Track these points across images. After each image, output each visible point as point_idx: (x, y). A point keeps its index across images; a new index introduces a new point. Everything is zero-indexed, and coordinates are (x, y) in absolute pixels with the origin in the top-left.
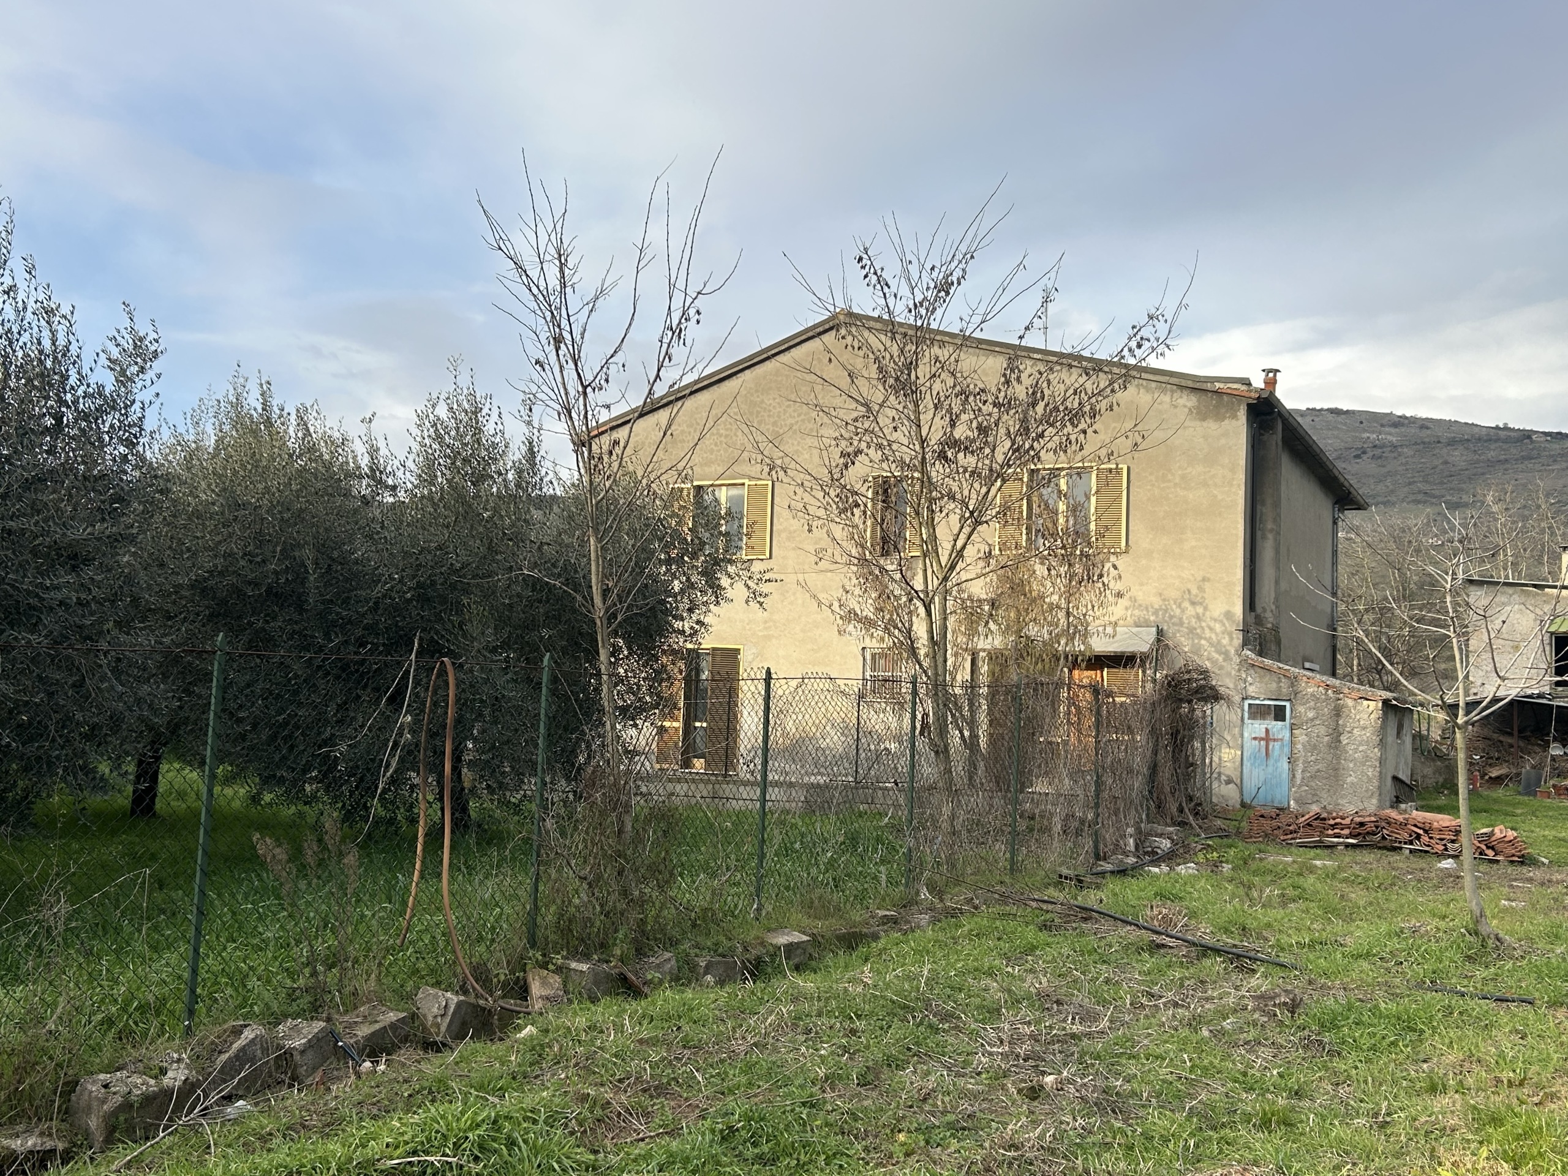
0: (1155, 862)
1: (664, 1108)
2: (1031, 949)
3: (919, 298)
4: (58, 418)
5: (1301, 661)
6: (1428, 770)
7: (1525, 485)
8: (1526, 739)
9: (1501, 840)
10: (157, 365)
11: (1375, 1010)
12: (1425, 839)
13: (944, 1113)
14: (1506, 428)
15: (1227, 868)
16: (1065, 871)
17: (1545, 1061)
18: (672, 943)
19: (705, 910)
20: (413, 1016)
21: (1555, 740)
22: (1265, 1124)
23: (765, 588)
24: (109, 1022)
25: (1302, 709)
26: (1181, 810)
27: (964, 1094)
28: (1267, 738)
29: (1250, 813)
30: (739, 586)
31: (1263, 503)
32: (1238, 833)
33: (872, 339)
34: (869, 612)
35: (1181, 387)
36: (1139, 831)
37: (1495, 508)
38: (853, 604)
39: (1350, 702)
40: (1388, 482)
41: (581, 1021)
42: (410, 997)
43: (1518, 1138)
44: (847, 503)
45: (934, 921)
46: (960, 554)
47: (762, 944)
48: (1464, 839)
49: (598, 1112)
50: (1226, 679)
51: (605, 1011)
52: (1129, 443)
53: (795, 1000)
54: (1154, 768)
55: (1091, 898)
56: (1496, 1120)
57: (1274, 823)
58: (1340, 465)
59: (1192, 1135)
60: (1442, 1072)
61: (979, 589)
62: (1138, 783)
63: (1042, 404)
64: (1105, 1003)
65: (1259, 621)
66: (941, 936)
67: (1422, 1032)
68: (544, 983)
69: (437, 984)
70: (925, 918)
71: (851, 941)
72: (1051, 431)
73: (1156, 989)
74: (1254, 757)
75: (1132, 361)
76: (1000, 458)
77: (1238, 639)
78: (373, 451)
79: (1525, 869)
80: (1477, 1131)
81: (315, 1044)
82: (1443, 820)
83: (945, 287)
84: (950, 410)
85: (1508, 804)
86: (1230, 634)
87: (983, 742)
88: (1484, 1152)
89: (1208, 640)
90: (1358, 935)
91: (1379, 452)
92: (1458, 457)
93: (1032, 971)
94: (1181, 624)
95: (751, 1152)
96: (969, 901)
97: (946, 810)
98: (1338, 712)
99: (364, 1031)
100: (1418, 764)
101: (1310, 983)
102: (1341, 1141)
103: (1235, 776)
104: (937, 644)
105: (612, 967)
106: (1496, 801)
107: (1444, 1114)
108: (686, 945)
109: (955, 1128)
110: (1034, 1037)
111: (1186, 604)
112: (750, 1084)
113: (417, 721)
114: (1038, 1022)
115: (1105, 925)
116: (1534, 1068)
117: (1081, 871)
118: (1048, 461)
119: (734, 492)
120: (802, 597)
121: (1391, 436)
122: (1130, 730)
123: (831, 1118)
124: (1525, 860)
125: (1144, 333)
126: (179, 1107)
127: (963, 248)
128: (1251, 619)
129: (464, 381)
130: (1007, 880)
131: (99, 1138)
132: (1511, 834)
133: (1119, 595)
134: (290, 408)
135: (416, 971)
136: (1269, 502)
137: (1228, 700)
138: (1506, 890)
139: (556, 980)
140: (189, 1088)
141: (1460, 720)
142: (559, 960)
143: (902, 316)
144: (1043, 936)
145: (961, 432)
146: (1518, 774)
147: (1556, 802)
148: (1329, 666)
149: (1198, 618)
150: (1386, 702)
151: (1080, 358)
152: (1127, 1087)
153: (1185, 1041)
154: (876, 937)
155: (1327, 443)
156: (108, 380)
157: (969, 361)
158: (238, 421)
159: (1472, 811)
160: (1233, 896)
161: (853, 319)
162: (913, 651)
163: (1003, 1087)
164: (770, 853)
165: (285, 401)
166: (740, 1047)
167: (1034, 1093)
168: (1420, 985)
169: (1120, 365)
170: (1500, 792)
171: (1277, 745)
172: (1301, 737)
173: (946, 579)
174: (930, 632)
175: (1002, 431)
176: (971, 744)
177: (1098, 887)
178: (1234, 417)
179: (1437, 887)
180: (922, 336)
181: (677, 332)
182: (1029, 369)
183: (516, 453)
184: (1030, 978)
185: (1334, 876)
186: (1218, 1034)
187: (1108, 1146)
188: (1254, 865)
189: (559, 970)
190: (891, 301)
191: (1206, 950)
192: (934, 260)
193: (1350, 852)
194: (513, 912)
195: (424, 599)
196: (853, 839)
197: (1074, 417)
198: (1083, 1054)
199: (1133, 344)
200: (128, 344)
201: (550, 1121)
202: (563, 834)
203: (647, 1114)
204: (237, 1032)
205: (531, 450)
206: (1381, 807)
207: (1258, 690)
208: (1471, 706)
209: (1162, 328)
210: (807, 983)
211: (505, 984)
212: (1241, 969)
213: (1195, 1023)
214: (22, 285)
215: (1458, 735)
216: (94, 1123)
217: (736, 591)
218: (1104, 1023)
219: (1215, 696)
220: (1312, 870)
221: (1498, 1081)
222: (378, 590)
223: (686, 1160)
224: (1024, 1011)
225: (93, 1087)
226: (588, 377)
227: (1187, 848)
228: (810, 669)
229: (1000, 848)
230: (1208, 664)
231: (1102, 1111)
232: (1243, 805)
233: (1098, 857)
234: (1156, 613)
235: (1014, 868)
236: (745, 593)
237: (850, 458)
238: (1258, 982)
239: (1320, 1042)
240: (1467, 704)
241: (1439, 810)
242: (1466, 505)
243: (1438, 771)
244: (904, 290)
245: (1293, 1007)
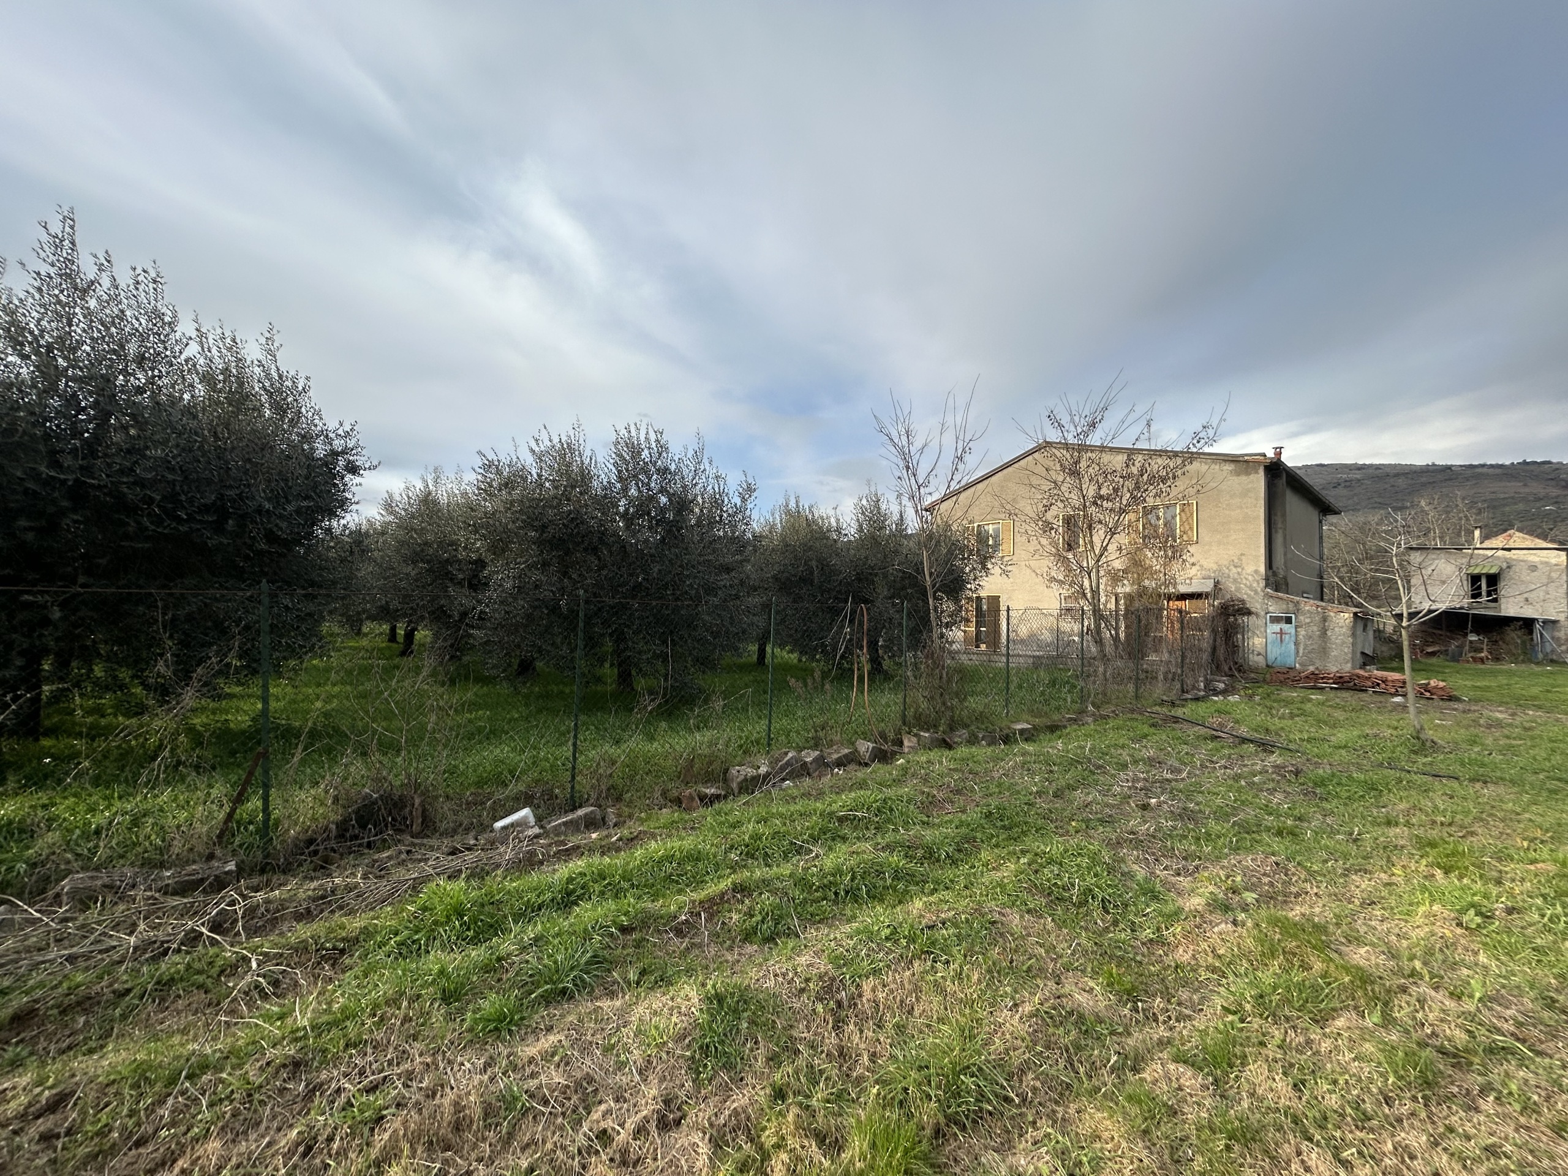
0: (1216, 695)
1: (960, 800)
2: (1145, 736)
3: (1079, 430)
4: (721, 516)
5: (1301, 594)
6: (1384, 649)
7: (1447, 495)
8: (1451, 631)
9: (1435, 687)
10: (755, 494)
11: (1350, 777)
12: (1383, 685)
13: (1096, 813)
14: (1434, 465)
15: (1257, 698)
16: (1165, 698)
17: (1467, 813)
18: (966, 726)
19: (981, 713)
20: (856, 750)
21: (1471, 632)
22: (1279, 833)
23: (1009, 568)
24: (741, 746)
25: (1302, 618)
26: (1230, 669)
27: (1107, 805)
28: (1281, 633)
29: (1271, 670)
30: (997, 568)
31: (1276, 515)
32: (1264, 681)
33: (1056, 452)
34: (1061, 578)
35: (1225, 461)
36: (1206, 679)
37: (1427, 508)
38: (1053, 574)
39: (1332, 614)
40: (1355, 499)
41: (924, 759)
42: (853, 744)
43: (1447, 856)
44: (1048, 527)
45: (1095, 720)
46: (1105, 549)
47: (1009, 728)
48: (1409, 688)
49: (930, 799)
50: (1256, 603)
51: (934, 755)
52: (1195, 490)
53: (1023, 755)
54: (1214, 649)
55: (1179, 712)
56: (1433, 845)
57: (1286, 676)
58: (1324, 493)
59: (1234, 835)
60: (1395, 814)
61: (1118, 565)
62: (1205, 657)
63: (1146, 475)
64: (1185, 764)
65: (1275, 574)
66: (1098, 728)
67: (1381, 791)
68: (909, 740)
69: (865, 739)
70: (1090, 720)
71: (1053, 728)
72: (1152, 487)
73: (1215, 759)
74: (1273, 642)
75: (1195, 450)
76: (1125, 503)
77: (1263, 584)
78: (838, 521)
79: (1451, 703)
80: (1419, 849)
81: (815, 760)
82: (1396, 676)
83: (1093, 425)
84: (1097, 482)
85: (1439, 666)
86: (1258, 582)
87: (1122, 636)
88: (1424, 862)
89: (1245, 585)
90: (1341, 736)
91: (1348, 484)
92: (1401, 482)
93: (1145, 747)
94: (1229, 577)
95: (999, 824)
96: (1114, 712)
97: (1101, 669)
98: (1325, 619)
99: (835, 756)
100: (1378, 645)
101: (1308, 760)
102: (1328, 847)
103: (1263, 651)
104: (1095, 592)
105: (939, 735)
106: (1431, 665)
107: (1396, 838)
108: (973, 727)
109: (1102, 821)
110: (1145, 779)
111: (1232, 567)
112: (1000, 793)
113: (852, 630)
114: (1148, 772)
115: (1185, 726)
116: (1458, 817)
117: (1174, 698)
118: (1150, 501)
119: (995, 526)
120: (1028, 571)
121: (1358, 475)
122: (1200, 630)
123: (1039, 811)
124: (1451, 698)
125: (1201, 435)
126: (763, 783)
127: (1102, 406)
128: (1270, 573)
129: (873, 489)
130: (1134, 702)
131: (736, 791)
132: (1442, 684)
133: (1193, 564)
134: (806, 507)
135: (856, 733)
136: (1279, 514)
137: (1257, 615)
138: (1438, 715)
139: (915, 740)
140: (768, 774)
141: (1405, 624)
142: (915, 731)
143: (1071, 440)
144: (1152, 730)
145: (1104, 491)
146: (1446, 651)
147: (1473, 666)
148: (1319, 595)
149: (1238, 573)
150: (1355, 614)
151: (1166, 451)
152: (1197, 808)
153: (1231, 786)
154: (1065, 727)
155: (1315, 482)
156: (737, 501)
157: (1106, 458)
158: (788, 512)
159: (1413, 670)
160: (1261, 713)
161: (1049, 444)
162: (1084, 595)
163: (1128, 803)
164: (1012, 687)
165: (805, 503)
166: (996, 775)
167: (1145, 807)
168: (1381, 765)
169: (1188, 452)
170: (1434, 660)
171: (1287, 637)
172: (1302, 632)
173: (1098, 561)
174: (1091, 586)
175: (1125, 489)
176: (1116, 639)
177: (1183, 706)
178: (1257, 473)
179: (1391, 711)
180: (1083, 448)
181: (961, 459)
182: (1139, 458)
183: (896, 517)
184: (1144, 750)
185: (1323, 704)
186: (1251, 785)
187: (1186, 837)
188: (1273, 697)
189: (916, 735)
190: (1066, 434)
191: (1244, 740)
192: (1086, 412)
193: (1334, 692)
194: (895, 710)
195: (859, 580)
196: (1053, 683)
197: (1164, 480)
198: (1172, 789)
199: (1195, 441)
200: (745, 486)
201: (909, 801)
202: (916, 678)
203: (952, 802)
204: (786, 754)
205: (901, 516)
206: (1353, 668)
207: (1275, 609)
208: (1412, 616)
209: (1211, 432)
210: (1030, 748)
211: (893, 740)
212: (1265, 751)
213: (1237, 778)
214: (707, 468)
215: (1403, 632)
216: (734, 785)
217: (996, 571)
218: (1184, 775)
219: (1249, 613)
220: (1310, 700)
221: (1434, 822)
222: (841, 577)
223: (969, 825)
224: (1141, 766)
225: (733, 772)
226: (921, 482)
227: (1234, 688)
228: (1029, 605)
229: (1131, 687)
230: (1245, 597)
231: (1182, 819)
232: (1268, 666)
233: (1183, 691)
234: (1214, 572)
235: (1137, 697)
236: (1000, 571)
237: (1047, 508)
238: (1275, 758)
239: (1314, 793)
240: (1409, 614)
241: (1393, 670)
242: (1407, 508)
243: (1391, 649)
244: (1072, 428)
245: (1297, 773)
